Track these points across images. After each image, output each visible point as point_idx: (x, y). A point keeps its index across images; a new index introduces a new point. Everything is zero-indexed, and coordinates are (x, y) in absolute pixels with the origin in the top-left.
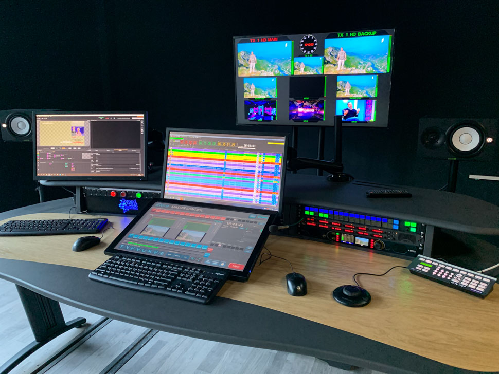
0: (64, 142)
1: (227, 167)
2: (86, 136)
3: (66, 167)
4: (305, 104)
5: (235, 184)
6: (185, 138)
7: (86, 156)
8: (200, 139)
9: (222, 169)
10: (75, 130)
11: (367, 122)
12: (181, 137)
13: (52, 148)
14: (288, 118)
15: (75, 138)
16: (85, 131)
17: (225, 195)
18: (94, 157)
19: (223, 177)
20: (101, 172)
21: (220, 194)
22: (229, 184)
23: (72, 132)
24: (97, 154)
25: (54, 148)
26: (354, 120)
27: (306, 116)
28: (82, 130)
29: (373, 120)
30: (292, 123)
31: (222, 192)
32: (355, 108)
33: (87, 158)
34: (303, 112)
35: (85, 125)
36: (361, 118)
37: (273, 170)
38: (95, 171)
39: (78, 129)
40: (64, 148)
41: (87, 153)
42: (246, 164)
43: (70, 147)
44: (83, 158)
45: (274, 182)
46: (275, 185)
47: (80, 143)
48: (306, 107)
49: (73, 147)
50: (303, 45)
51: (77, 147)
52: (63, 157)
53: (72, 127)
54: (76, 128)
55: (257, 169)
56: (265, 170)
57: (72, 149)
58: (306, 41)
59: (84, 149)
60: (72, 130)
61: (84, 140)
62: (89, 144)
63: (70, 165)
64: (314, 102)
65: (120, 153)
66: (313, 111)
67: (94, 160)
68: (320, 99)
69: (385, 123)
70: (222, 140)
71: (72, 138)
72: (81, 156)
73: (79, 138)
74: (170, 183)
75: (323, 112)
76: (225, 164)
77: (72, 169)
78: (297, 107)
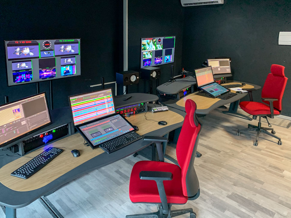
0: (11, 120)
1: (96, 103)
2: (21, 113)
3: (14, 133)
4: (47, 71)
5: (100, 109)
6: (77, 98)
7: (23, 123)
8: (83, 97)
9: (94, 105)
10: (15, 111)
11: (73, 74)
12: (75, 98)
13: (4, 126)
14: (39, 78)
15: (16, 116)
16: (20, 110)
17: (98, 114)
18: (27, 122)
19: (96, 108)
20: (32, 128)
21: (96, 114)
22: (98, 109)
23: (14, 113)
24: (29, 120)
25: (5, 126)
26: (69, 74)
27: (48, 76)
28: (19, 110)
29: (75, 73)
30: (41, 80)
31: (97, 113)
32: (69, 69)
33: (24, 124)
34: (46, 74)
35: (20, 107)
36: (71, 73)
37: (110, 100)
38: (29, 129)
39: (17, 110)
40: (11, 123)
41: (23, 121)
42: (102, 100)
43: (14, 121)
44: (22, 124)
45: (111, 103)
46: (112, 104)
47: (19, 117)
48: (48, 72)
49: (15, 121)
50: (45, 45)
51: (18, 120)
52: (12, 128)
53: (13, 110)
54: (15, 110)
55: (105, 101)
56: (108, 100)
57: (16, 122)
58: (46, 43)
59: (22, 120)
60: (13, 112)
61: (21, 115)
62: (23, 116)
63: (16, 131)
64: (51, 69)
65: (39, 115)
66: (51, 73)
67: (28, 123)
68: (54, 67)
69: (79, 74)
70: (92, 95)
71: (14, 116)
72: (21, 123)
73: (18, 115)
74: (75, 117)
75: (56, 73)
76: (95, 103)
77: (18, 133)
78: (43, 72)
